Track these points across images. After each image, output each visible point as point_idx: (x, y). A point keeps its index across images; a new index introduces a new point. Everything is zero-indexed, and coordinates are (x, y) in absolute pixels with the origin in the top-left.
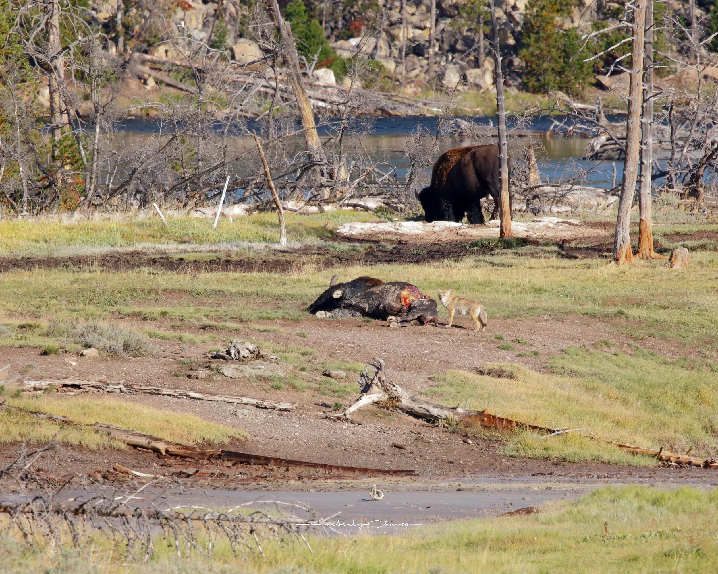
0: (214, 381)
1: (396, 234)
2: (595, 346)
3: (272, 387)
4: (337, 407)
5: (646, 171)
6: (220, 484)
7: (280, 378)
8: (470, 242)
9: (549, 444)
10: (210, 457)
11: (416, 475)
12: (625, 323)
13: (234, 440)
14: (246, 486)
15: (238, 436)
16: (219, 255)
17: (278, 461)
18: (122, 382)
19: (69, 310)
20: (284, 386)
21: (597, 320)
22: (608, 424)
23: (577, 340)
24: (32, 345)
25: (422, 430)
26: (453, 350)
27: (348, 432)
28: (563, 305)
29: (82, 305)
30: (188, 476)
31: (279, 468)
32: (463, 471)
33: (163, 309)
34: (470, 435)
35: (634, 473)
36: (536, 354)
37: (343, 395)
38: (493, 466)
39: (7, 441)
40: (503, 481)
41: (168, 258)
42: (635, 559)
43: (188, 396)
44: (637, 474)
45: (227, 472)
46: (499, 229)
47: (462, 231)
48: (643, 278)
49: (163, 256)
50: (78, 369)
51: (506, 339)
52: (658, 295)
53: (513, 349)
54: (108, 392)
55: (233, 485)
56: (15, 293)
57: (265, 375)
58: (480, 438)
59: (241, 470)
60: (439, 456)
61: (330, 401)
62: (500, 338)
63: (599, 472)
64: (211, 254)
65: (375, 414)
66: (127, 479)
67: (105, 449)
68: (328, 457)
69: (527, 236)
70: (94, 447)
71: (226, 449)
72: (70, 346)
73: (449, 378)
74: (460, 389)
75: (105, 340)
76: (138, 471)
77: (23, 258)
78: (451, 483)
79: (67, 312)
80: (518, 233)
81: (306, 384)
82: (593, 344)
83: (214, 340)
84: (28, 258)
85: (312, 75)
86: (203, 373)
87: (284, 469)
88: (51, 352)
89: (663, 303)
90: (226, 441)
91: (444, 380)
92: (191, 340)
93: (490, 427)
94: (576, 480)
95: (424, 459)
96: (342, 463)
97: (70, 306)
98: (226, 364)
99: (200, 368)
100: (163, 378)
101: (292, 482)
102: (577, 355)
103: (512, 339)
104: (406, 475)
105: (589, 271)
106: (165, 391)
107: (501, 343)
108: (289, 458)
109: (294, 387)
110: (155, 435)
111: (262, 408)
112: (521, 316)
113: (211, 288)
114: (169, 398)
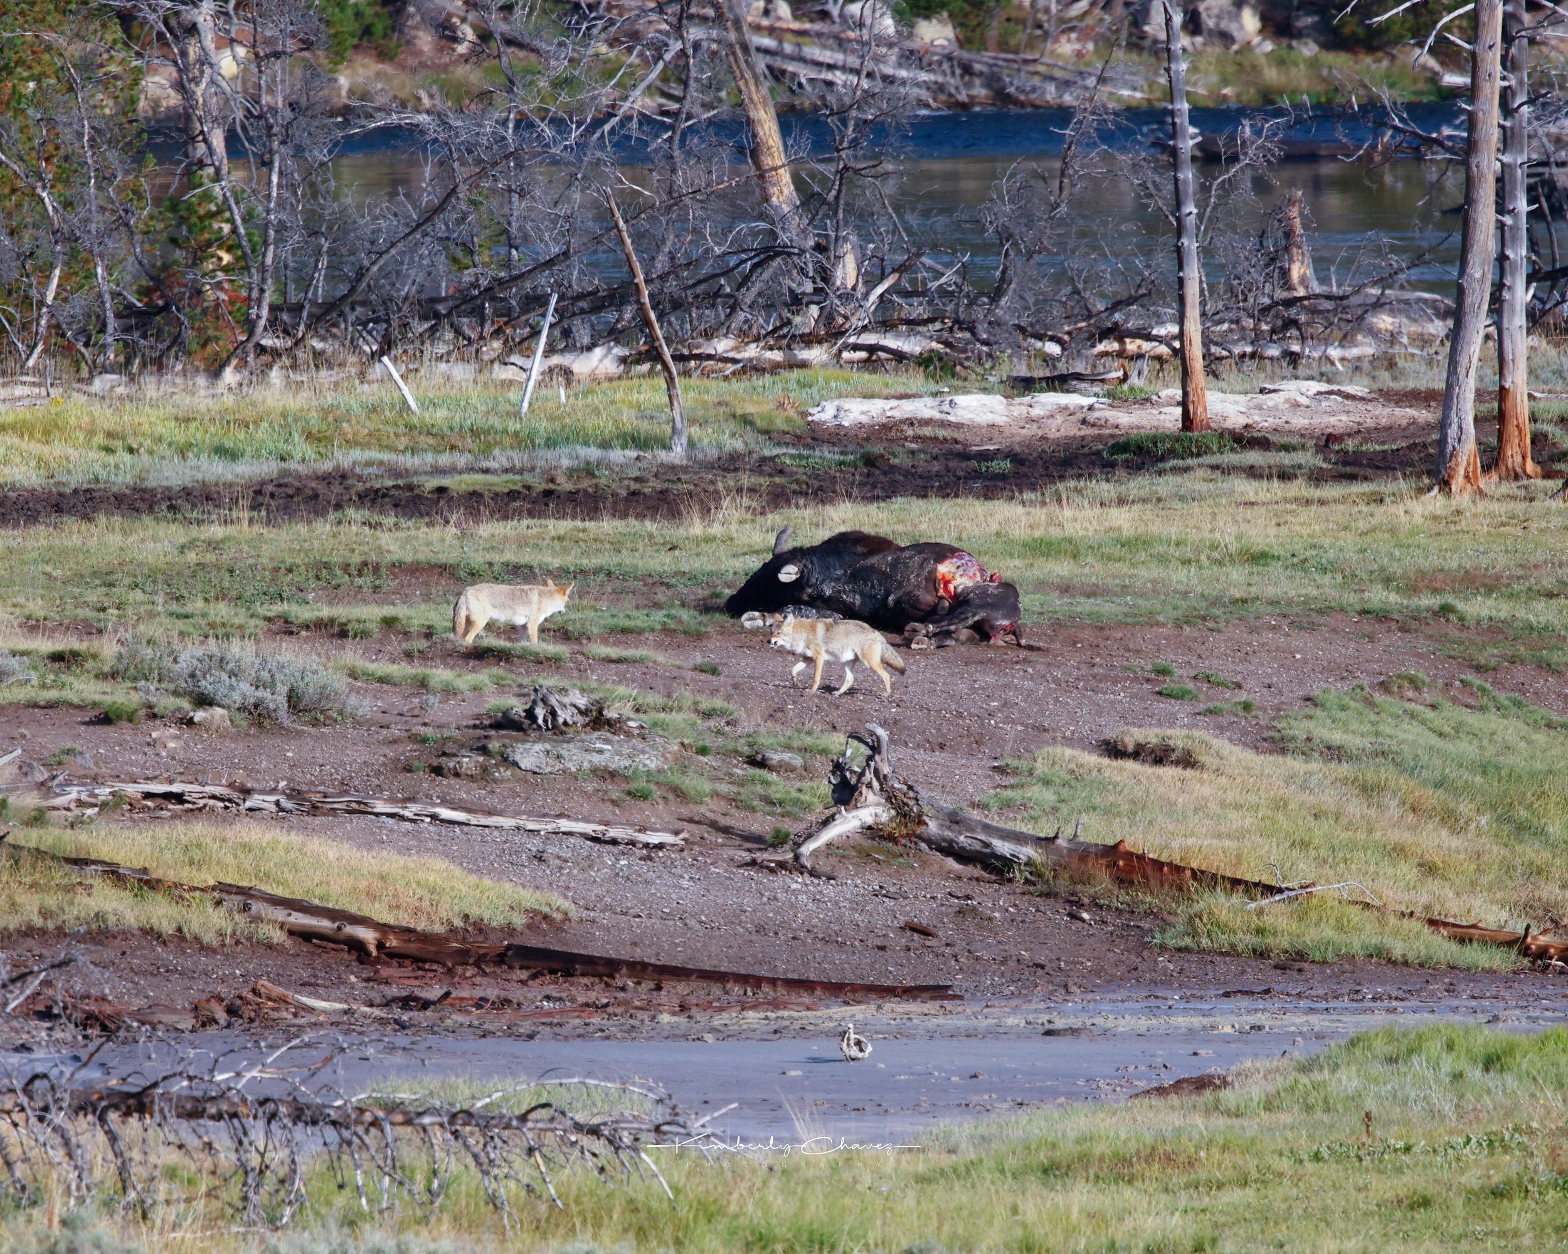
0: (495, 781)
1: (943, 424)
2: (1384, 687)
3: (629, 793)
4: (779, 840)
5: (1513, 275)
6: (496, 1022)
7: (649, 773)
8: (1111, 442)
9: (1268, 920)
10: (480, 962)
11: (955, 997)
12: (1457, 633)
13: (539, 919)
14: (557, 1030)
15: (545, 909)
16: (529, 478)
17: (639, 969)
18: (282, 784)
19: (171, 614)
20: (657, 792)
21: (1394, 626)
22: (1408, 871)
23: (1344, 672)
24: (76, 701)
25: (976, 889)
26: (1056, 700)
27: (803, 898)
28: (1315, 592)
29: (200, 604)
30: (425, 1005)
31: (639, 983)
32: (1066, 987)
33: (388, 611)
34: (1086, 901)
35: (1461, 987)
36: (1247, 707)
37: (795, 810)
38: (1134, 974)
39: (12, 927)
40: (1152, 1011)
41: (410, 487)
42: (1425, 1203)
43: (434, 817)
44: (1465, 989)
45: (516, 993)
46: (1179, 411)
47: (1097, 414)
48: (1503, 524)
49: (400, 482)
50: (181, 755)
51: (1177, 672)
52: (1536, 566)
53: (1195, 698)
54: (250, 810)
55: (526, 1027)
56: (48, 575)
57: (613, 766)
58: (1109, 907)
59: (552, 990)
60: (1014, 951)
61: (761, 824)
62: (1163, 672)
63: (1382, 984)
64: (510, 476)
65: (866, 855)
66: (285, 1014)
67: (238, 943)
68: (754, 956)
69: (1247, 426)
70: (210, 938)
71: (517, 941)
72: (166, 703)
73: (1041, 767)
74: (1065, 793)
75: (245, 687)
76: (310, 995)
77: (76, 491)
78: (1030, 1018)
79: (167, 621)
80: (1225, 419)
81: (707, 787)
82: (1382, 683)
83: (501, 685)
84: (87, 491)
85: (841, 15)
86: (469, 762)
87: (651, 985)
88: (119, 717)
89: (1548, 583)
90: (519, 920)
91: (1031, 773)
92: (448, 684)
93: (1131, 883)
94: (1324, 1005)
95: (977, 958)
96: (785, 971)
97: (174, 607)
98: (524, 741)
99: (464, 752)
100: (378, 773)
101: (665, 1018)
102: (1343, 708)
103: (1193, 673)
104: (932, 998)
105: (1379, 511)
106: (380, 807)
107: (1168, 684)
108: (664, 960)
109: (679, 793)
110: (353, 910)
111: (606, 842)
112: (1215, 619)
113: (504, 559)
114: (391, 821)
